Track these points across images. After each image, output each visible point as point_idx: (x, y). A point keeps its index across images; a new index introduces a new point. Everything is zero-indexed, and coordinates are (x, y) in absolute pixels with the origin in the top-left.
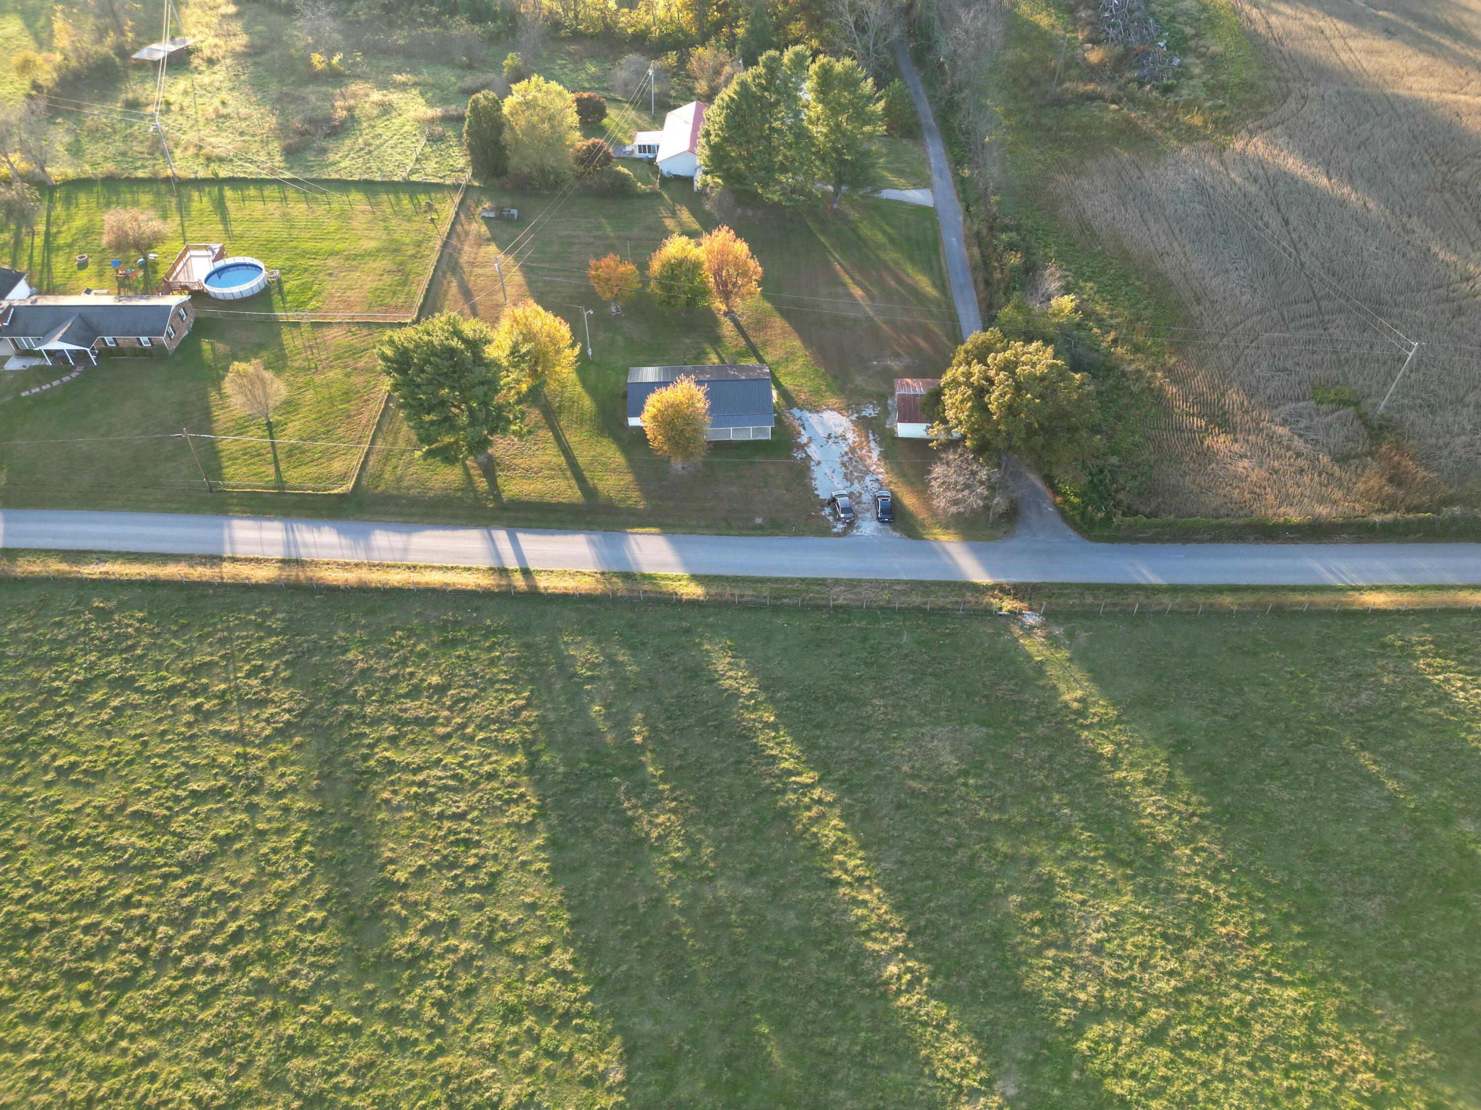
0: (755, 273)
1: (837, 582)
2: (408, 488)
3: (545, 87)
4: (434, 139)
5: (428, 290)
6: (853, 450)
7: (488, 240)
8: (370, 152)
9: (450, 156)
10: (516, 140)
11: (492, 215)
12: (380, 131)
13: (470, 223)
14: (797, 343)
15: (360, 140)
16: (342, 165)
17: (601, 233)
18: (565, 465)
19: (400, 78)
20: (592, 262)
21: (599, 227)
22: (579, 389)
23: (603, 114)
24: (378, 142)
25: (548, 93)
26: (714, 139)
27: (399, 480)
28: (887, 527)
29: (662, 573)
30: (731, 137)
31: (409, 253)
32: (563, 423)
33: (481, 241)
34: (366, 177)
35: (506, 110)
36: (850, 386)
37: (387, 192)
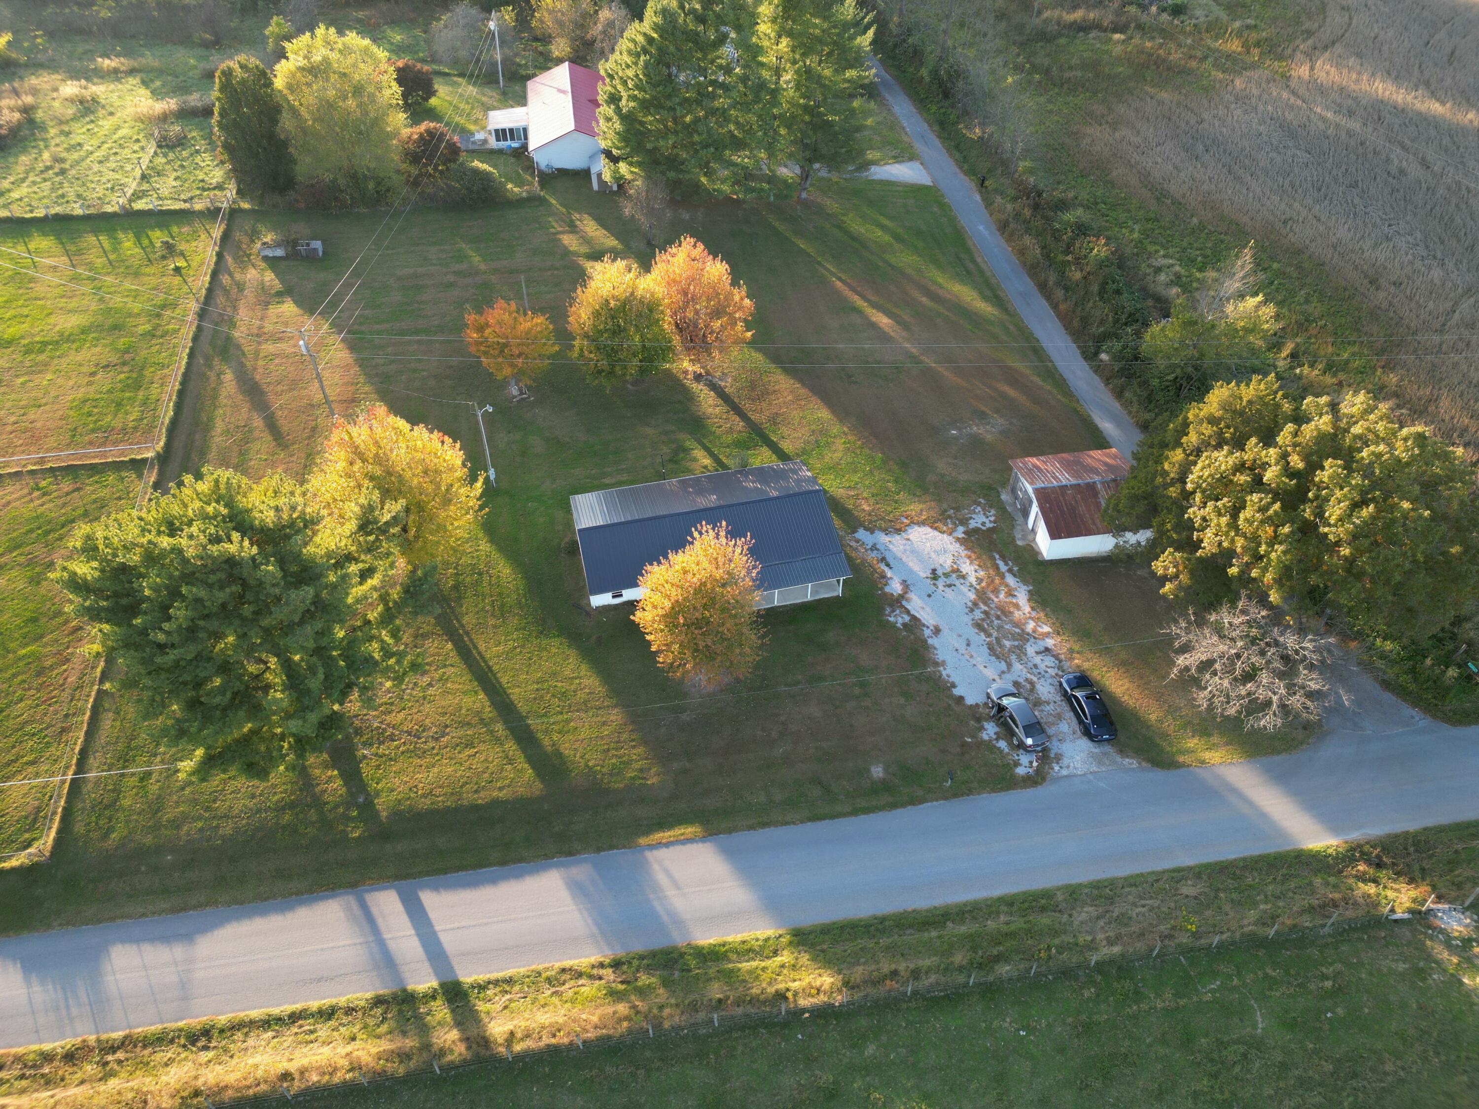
0: (741, 308)
1: (1073, 893)
2: (176, 824)
3: (340, 42)
4: (166, 144)
5: (181, 393)
6: (982, 596)
7: (279, 294)
8: (63, 172)
9: (198, 167)
10: (304, 131)
11: (280, 252)
12: (78, 139)
13: (243, 269)
14: (824, 414)
15: (46, 155)
16: (15, 195)
17: (464, 266)
18: (488, 712)
19: (107, 63)
20: (471, 318)
21: (460, 257)
22: (485, 546)
23: (430, 92)
24: (75, 156)
25: (346, 51)
26: (626, 104)
27: (156, 806)
28: (1108, 748)
29: (734, 937)
30: (654, 98)
31: (141, 329)
32: (469, 620)
33: (267, 298)
34: (57, 210)
35: (279, 83)
36: (931, 478)
37: (96, 232)
